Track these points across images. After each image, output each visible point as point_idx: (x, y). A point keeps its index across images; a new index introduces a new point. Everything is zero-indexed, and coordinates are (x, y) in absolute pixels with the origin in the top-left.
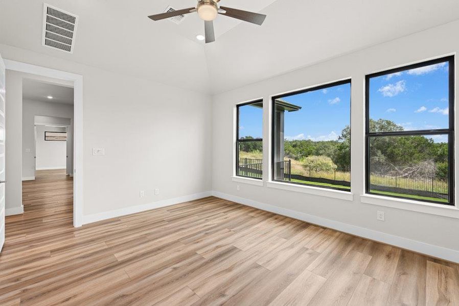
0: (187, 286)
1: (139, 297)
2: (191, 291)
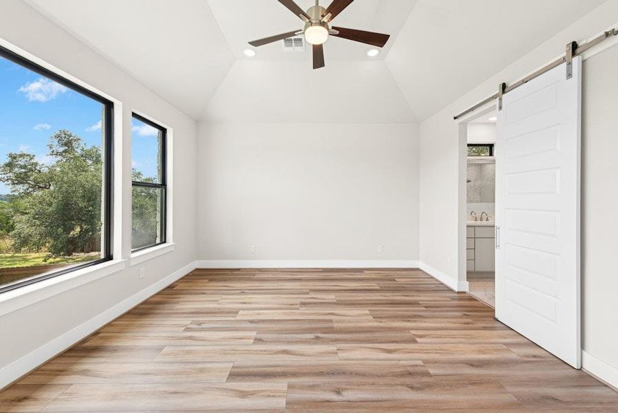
0: (340, 360)
1: (392, 376)
2: (339, 354)
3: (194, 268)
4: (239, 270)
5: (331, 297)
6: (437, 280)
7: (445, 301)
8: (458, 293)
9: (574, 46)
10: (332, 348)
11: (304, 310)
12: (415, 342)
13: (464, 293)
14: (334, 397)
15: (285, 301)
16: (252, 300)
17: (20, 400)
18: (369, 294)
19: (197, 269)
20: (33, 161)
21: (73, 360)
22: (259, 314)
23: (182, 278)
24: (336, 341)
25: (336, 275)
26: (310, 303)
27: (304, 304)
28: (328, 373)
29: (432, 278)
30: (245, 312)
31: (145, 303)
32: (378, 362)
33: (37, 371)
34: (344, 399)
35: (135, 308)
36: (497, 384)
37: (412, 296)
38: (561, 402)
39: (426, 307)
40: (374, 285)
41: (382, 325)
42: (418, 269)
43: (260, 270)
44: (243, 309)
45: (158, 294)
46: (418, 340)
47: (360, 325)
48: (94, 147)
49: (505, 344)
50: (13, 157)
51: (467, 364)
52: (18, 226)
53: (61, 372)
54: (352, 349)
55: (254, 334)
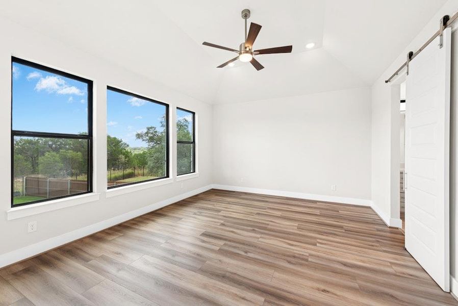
3: (211, 188)
4: (234, 192)
5: (279, 213)
6: (379, 217)
7: (371, 230)
8: (390, 227)
9: (446, 19)
10: (258, 236)
11: (257, 217)
12: (316, 245)
13: (398, 228)
14: (243, 253)
15: (249, 211)
16: (232, 207)
17: (134, 224)
18: (309, 216)
19: (212, 189)
20: (155, 130)
21: (151, 216)
22: (230, 214)
23: (204, 192)
24: (262, 233)
25: (294, 202)
26: (263, 214)
27: (258, 214)
28: (247, 245)
29: (377, 215)
30: (224, 212)
31: (183, 200)
32: (279, 248)
33: (140, 217)
34: (248, 255)
35: (179, 202)
36: (353, 277)
37: (342, 223)
38: (397, 299)
39: (345, 230)
40: (318, 212)
41: (300, 233)
42: (370, 208)
43: (246, 193)
44: (224, 210)
45: (190, 198)
46: (318, 245)
47: (285, 230)
48: (179, 121)
49: (390, 263)
50: (148, 129)
51: (342, 263)
52: (149, 163)
53: (148, 219)
54: (270, 239)
55: (222, 222)
